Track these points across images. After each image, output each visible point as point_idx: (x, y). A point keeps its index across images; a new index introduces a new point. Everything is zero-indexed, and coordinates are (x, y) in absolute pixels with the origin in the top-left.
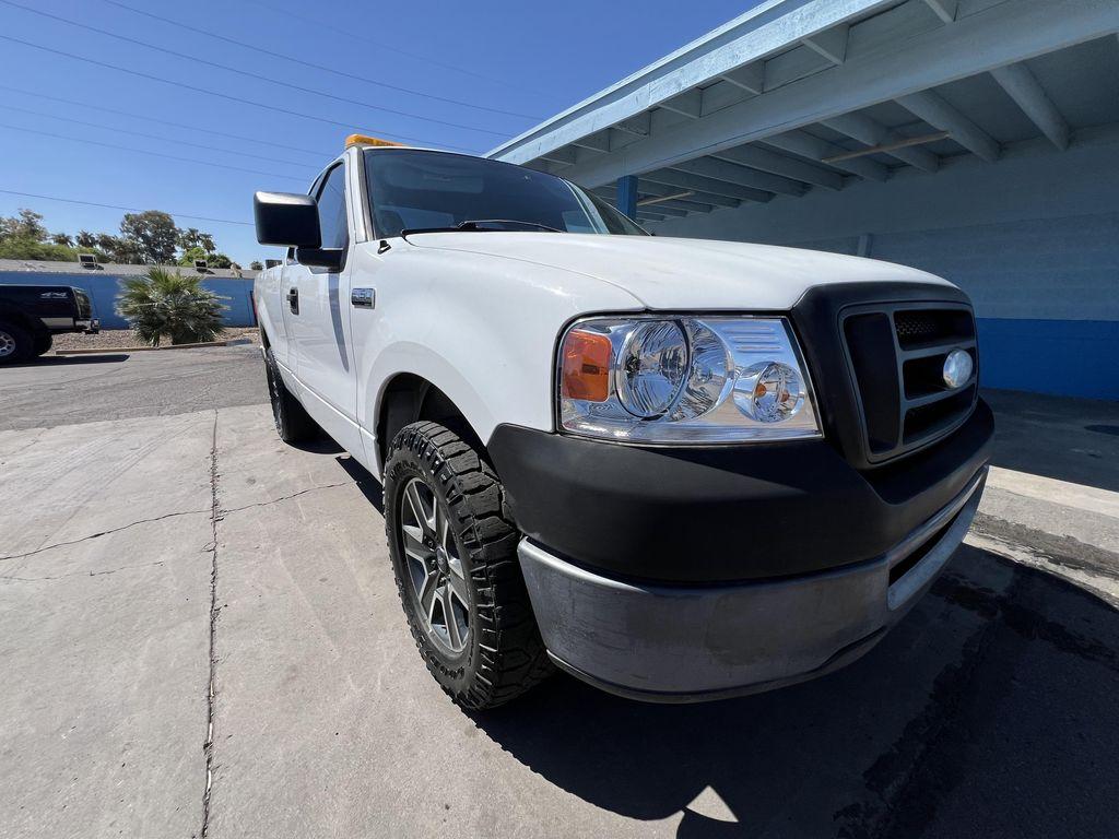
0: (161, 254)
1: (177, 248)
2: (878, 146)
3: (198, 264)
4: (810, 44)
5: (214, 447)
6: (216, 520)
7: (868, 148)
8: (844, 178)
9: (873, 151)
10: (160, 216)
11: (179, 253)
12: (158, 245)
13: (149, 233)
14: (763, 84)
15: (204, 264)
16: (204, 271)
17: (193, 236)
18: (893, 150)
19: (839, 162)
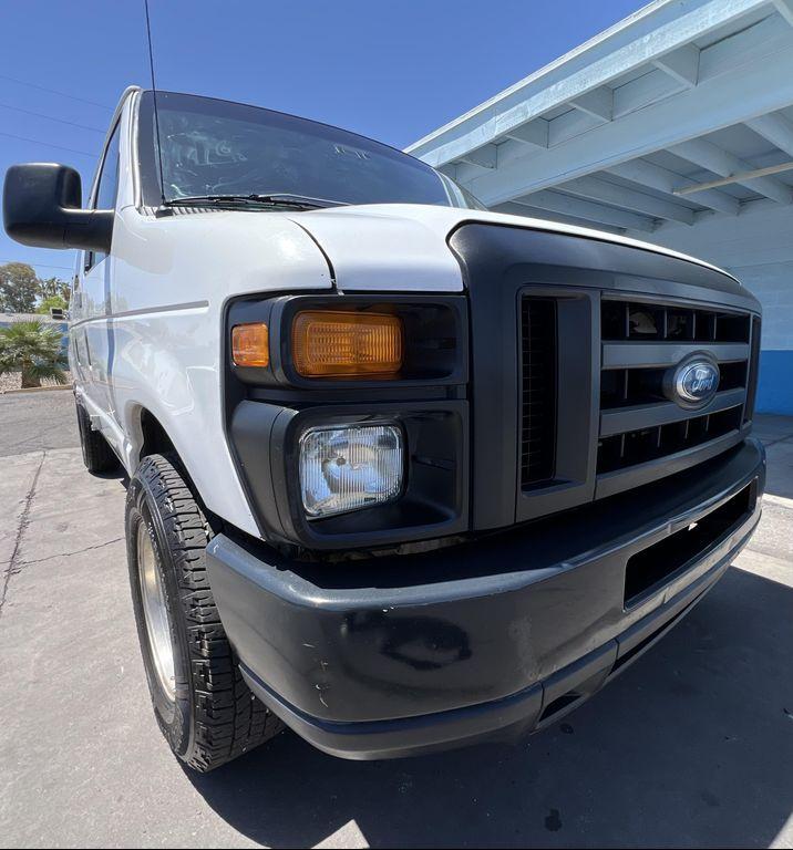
0: (21, 303)
1: (37, 297)
2: (731, 175)
3: (54, 311)
4: (659, 65)
5: (33, 490)
6: (11, 572)
7: (721, 178)
8: (696, 212)
9: (725, 183)
10: (22, 266)
11: (38, 302)
12: (18, 295)
13: (10, 283)
14: (611, 112)
15: (60, 312)
16: (61, 318)
17: (52, 286)
18: (748, 180)
19: (690, 194)
